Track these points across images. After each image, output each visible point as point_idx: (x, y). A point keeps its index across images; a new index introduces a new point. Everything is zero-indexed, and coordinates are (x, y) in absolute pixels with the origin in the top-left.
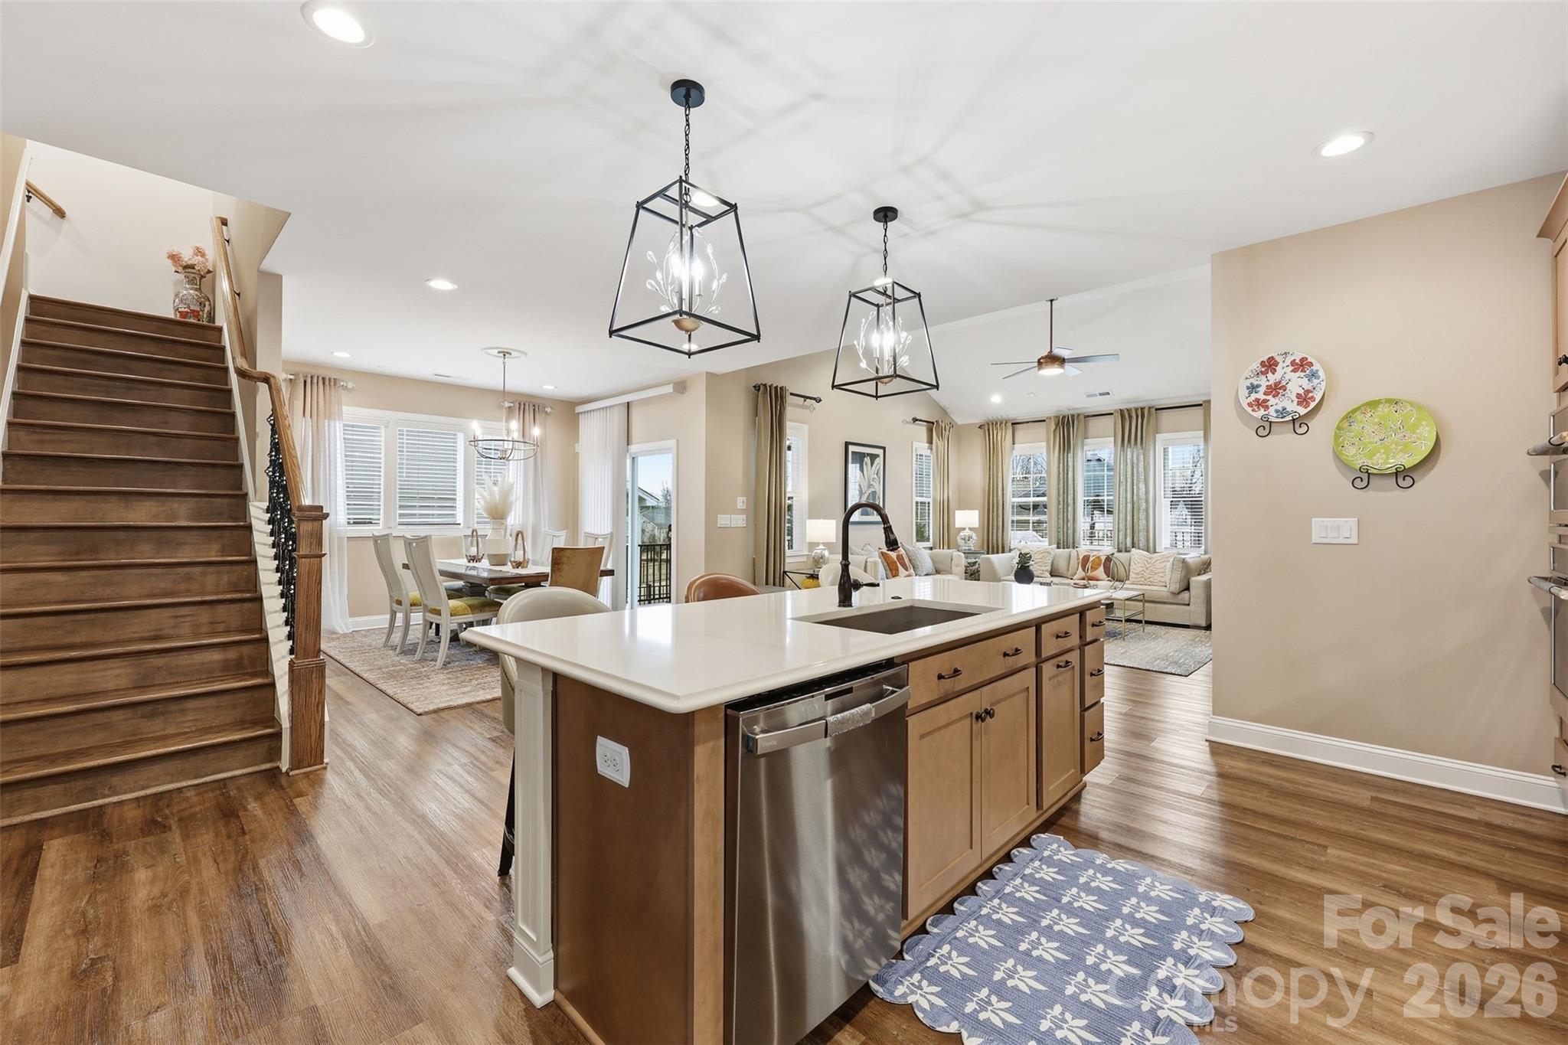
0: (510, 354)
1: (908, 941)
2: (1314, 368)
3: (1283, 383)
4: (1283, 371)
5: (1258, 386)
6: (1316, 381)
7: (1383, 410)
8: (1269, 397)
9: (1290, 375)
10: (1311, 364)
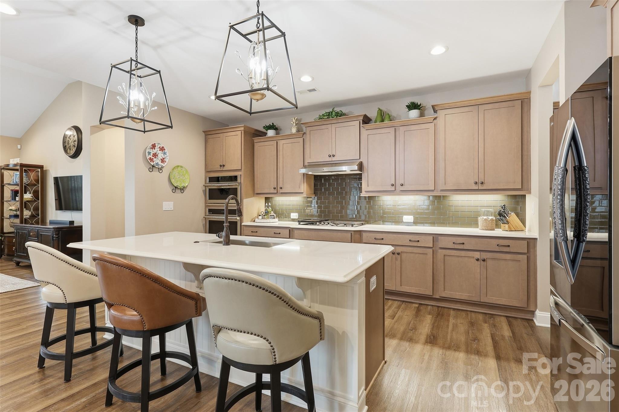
2: (165, 151)
3: (157, 154)
4: (157, 150)
5: (150, 153)
6: (165, 156)
7: (179, 169)
8: (154, 158)
9: (159, 152)
10: (165, 150)
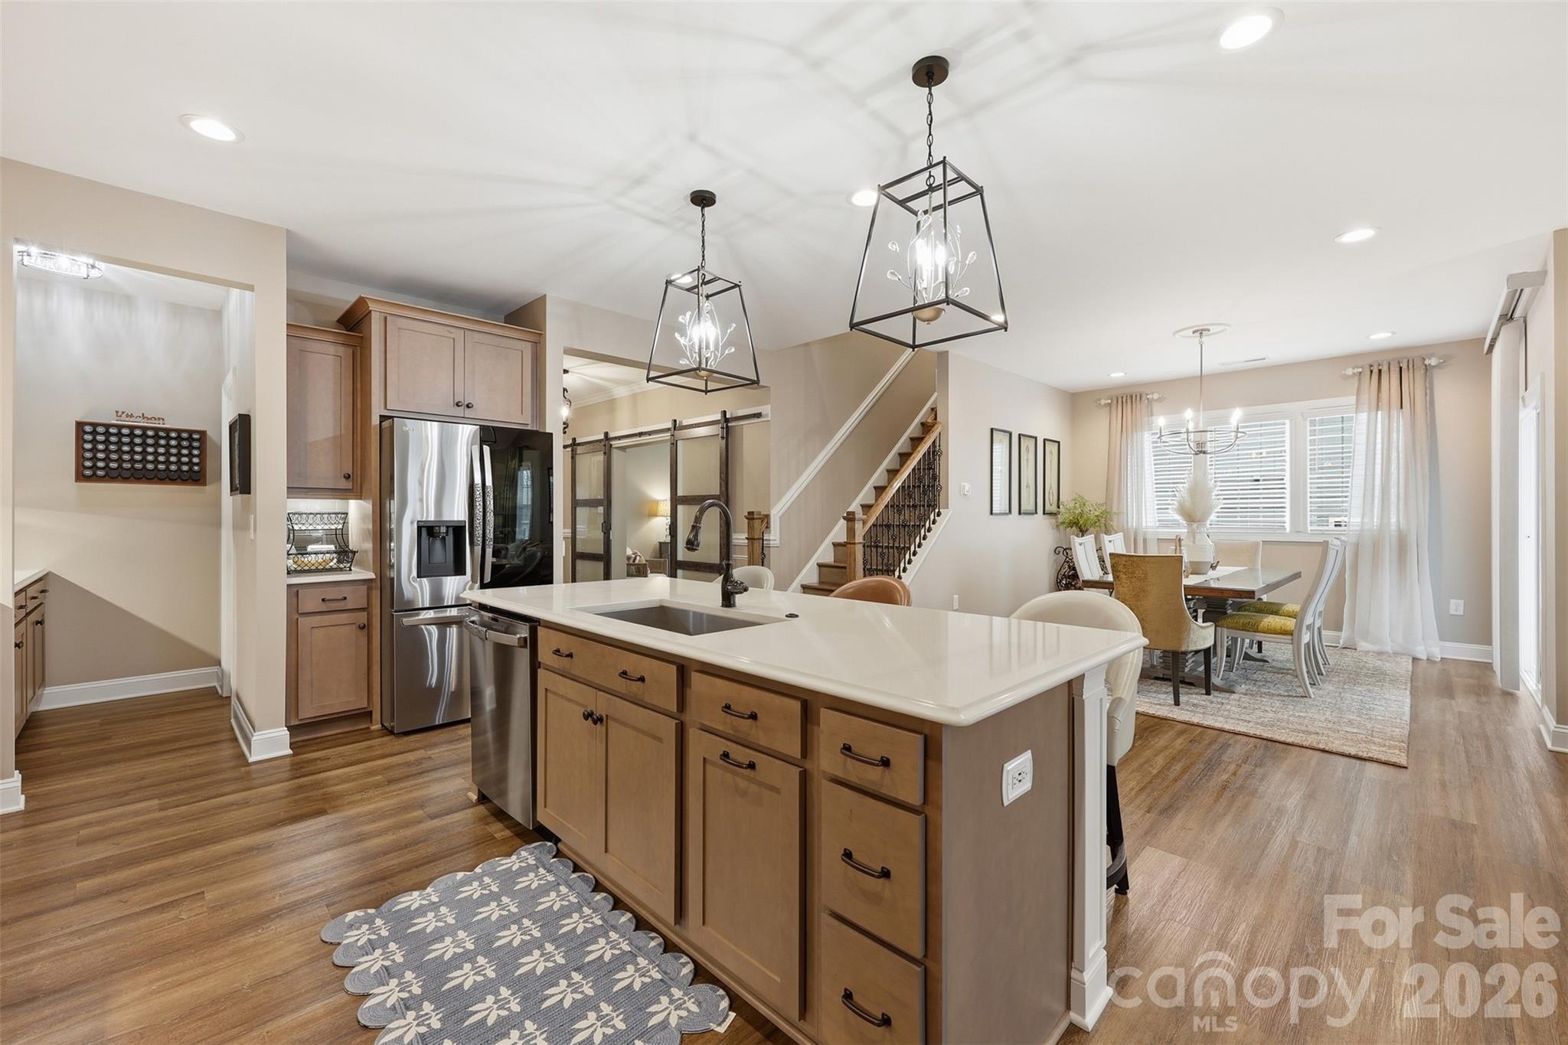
0: (1209, 330)
1: (569, 861)
